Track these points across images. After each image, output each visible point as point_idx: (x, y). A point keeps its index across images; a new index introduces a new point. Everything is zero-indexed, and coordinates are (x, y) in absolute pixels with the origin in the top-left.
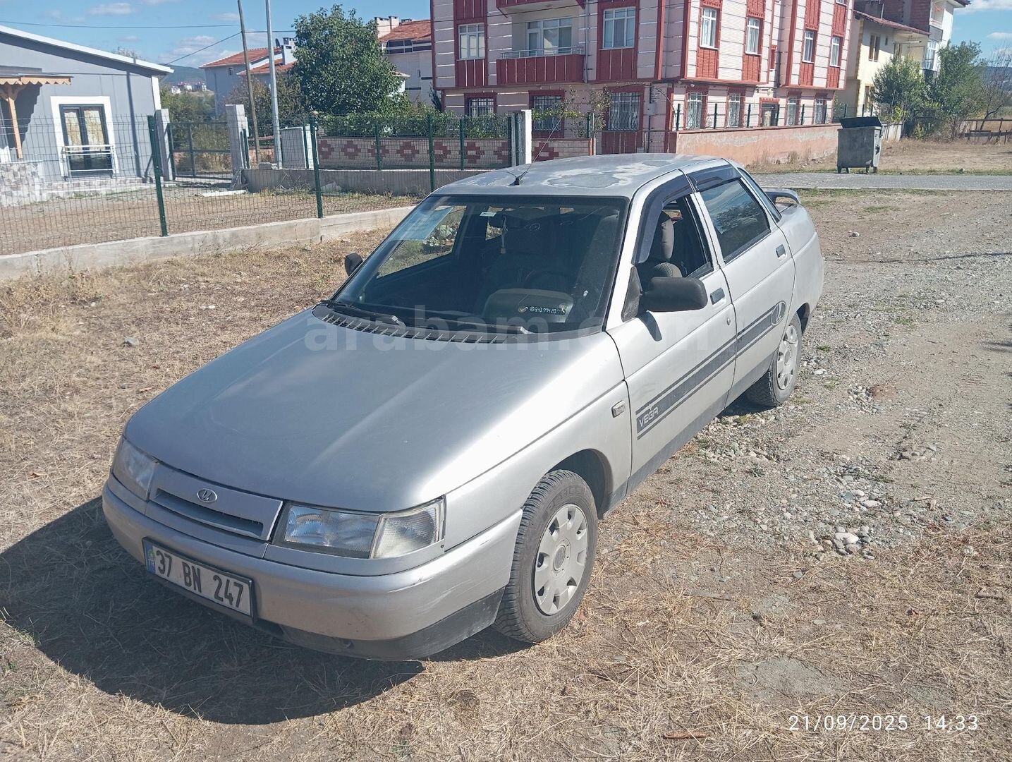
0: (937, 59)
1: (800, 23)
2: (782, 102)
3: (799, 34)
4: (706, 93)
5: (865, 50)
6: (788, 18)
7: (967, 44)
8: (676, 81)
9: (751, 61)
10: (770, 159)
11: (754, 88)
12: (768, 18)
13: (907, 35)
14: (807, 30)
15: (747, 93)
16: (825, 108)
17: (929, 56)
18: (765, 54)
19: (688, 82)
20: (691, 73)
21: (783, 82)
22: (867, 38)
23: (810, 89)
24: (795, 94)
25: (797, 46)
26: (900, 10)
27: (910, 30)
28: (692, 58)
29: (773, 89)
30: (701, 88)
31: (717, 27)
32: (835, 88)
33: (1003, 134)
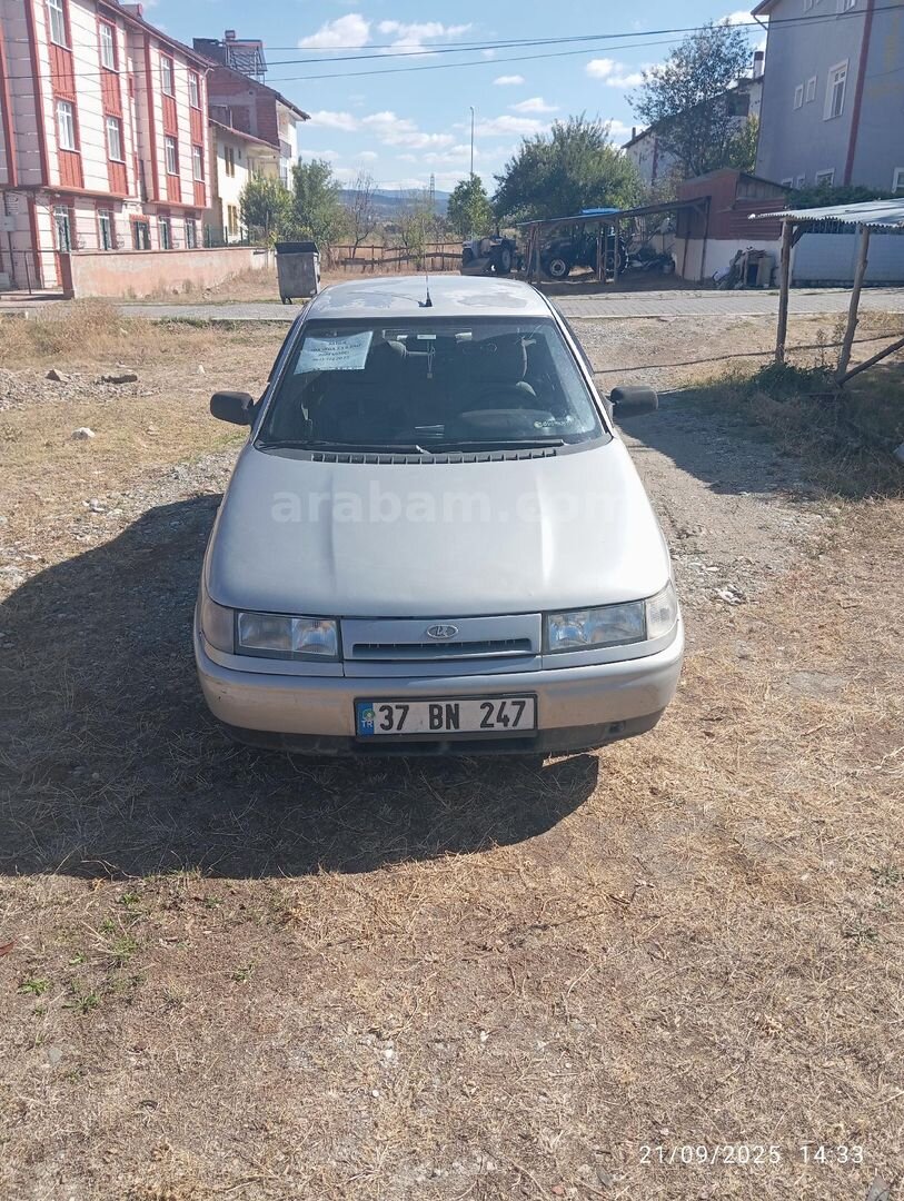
0: (291, 177)
1: (159, 128)
2: (153, 220)
3: (160, 140)
4: (71, 205)
5: (221, 163)
6: (146, 120)
7: (318, 163)
8: (38, 190)
9: (116, 168)
10: (167, 288)
11: (121, 202)
12: (126, 119)
13: (258, 148)
14: (167, 136)
15: (116, 208)
16: (195, 229)
17: (282, 175)
18: (129, 162)
19: (52, 192)
20: (55, 180)
21: (151, 196)
22: (221, 149)
23: (178, 207)
24: (164, 211)
25: (160, 155)
26: (245, 119)
27: (262, 144)
28: (53, 162)
29: (142, 204)
30: (66, 200)
31: (74, 124)
32: (202, 206)
33: (376, 262)
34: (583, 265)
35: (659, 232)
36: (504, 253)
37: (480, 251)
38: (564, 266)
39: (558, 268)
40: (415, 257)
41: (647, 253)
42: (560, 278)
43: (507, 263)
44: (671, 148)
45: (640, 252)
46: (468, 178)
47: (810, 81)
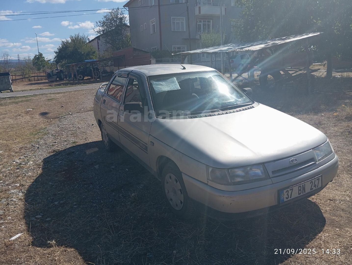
33: (14, 80)
34: (88, 76)
35: (108, 66)
36: (61, 74)
37: (53, 74)
38: (82, 76)
39: (80, 77)
40: (27, 77)
41: (105, 72)
42: (81, 80)
43: (63, 77)
44: (108, 42)
45: (103, 71)
46: (38, 54)
47: (144, 24)
